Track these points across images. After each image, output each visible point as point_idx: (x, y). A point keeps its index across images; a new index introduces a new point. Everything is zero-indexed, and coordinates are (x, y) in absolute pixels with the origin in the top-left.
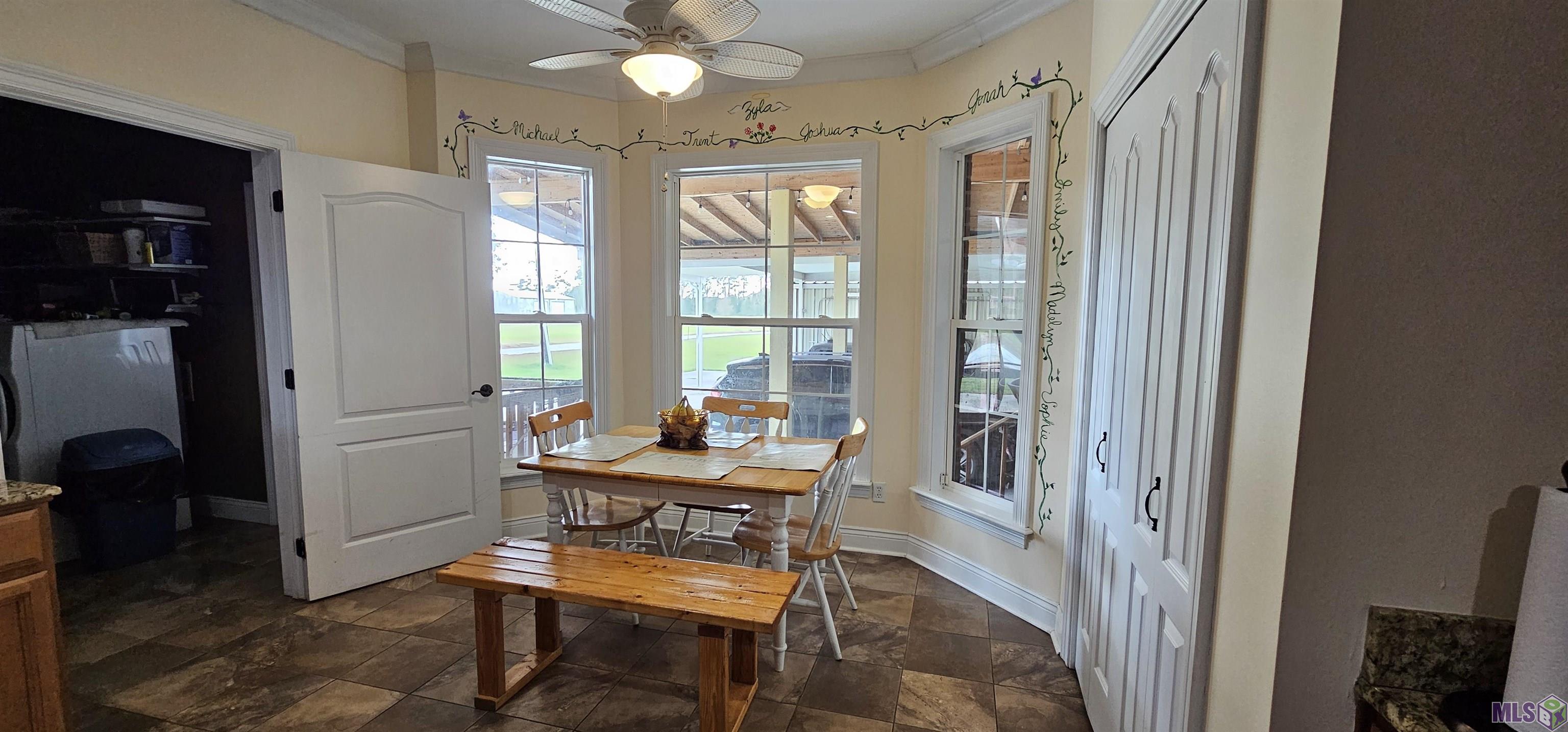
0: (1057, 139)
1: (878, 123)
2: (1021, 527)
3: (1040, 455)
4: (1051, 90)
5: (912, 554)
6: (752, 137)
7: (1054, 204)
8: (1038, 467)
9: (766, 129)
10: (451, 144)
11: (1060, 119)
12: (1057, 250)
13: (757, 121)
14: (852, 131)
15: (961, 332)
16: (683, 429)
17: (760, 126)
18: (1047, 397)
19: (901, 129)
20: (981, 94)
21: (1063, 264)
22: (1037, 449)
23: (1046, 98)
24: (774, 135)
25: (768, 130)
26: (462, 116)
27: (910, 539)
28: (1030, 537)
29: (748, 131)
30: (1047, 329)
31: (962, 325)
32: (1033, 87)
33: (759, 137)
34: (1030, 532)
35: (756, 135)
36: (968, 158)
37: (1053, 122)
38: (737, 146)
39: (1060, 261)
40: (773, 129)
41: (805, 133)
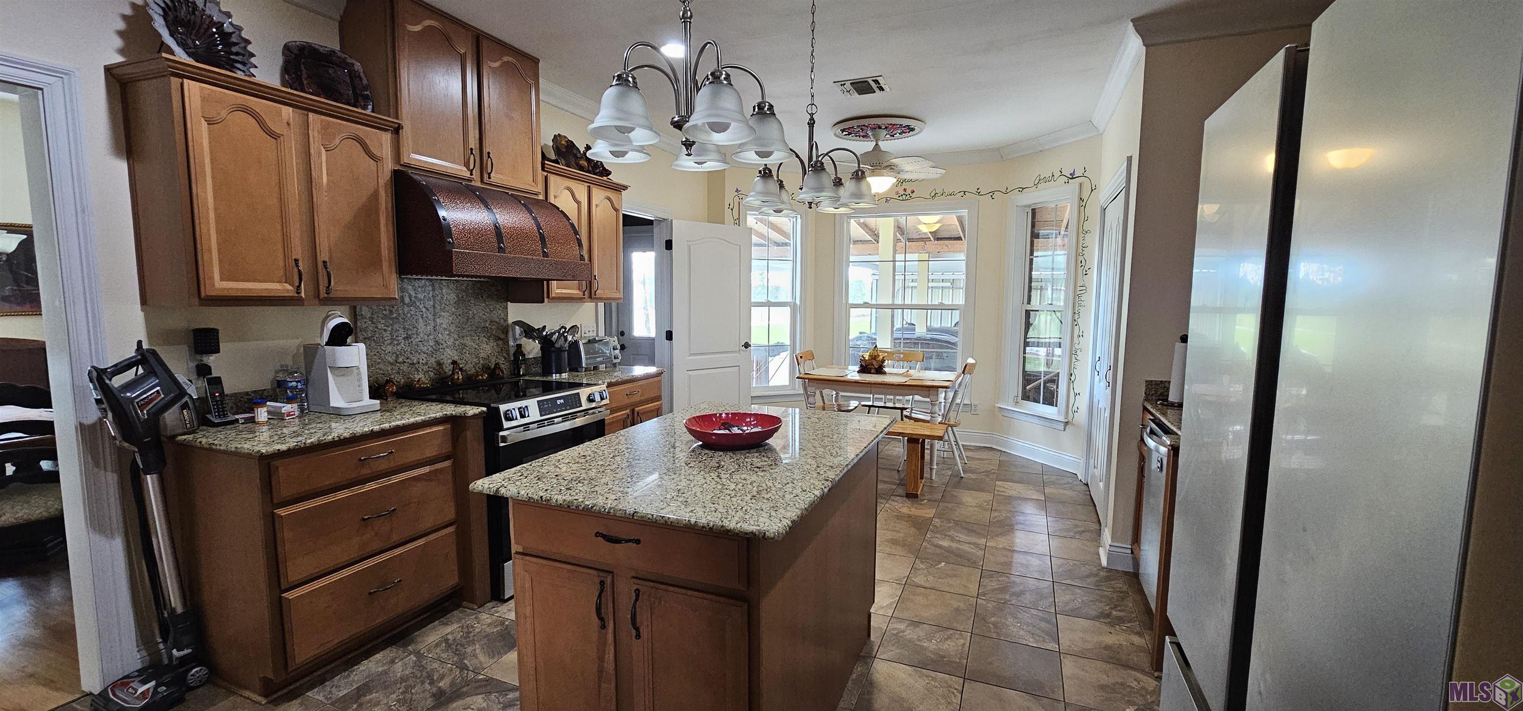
0: (1083, 207)
1: (978, 189)
2: (1062, 419)
3: (1073, 378)
4: (1081, 182)
5: (996, 445)
6: (899, 197)
7: (1081, 242)
8: (1072, 384)
9: (908, 192)
10: (731, 207)
11: (1085, 198)
12: (1083, 267)
13: (903, 187)
14: (962, 194)
15: (1028, 313)
16: (874, 363)
17: (905, 190)
18: (1077, 346)
19: (992, 193)
20: (1042, 177)
21: (1086, 274)
22: (1071, 375)
23: (1077, 186)
24: (913, 195)
25: (910, 193)
26: (737, 191)
27: (994, 436)
28: (1067, 423)
29: (897, 193)
30: (1077, 309)
31: (1029, 308)
32: (1071, 179)
33: (904, 196)
34: (1067, 421)
35: (902, 196)
36: (1034, 211)
37: (1081, 199)
38: (890, 202)
39: (1084, 273)
40: (913, 192)
41: (933, 194)
